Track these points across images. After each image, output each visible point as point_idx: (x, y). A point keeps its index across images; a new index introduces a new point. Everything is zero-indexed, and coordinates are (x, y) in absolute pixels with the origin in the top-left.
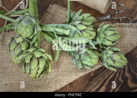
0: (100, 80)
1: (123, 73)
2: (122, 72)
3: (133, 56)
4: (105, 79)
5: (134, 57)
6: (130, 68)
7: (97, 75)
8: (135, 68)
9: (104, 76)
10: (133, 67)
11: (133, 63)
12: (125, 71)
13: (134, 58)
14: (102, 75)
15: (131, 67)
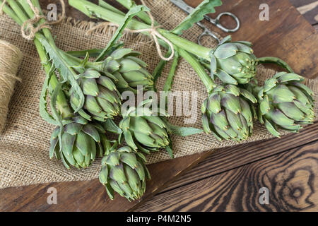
0: (169, 203)
1: (223, 204)
2: (221, 202)
3: (258, 176)
4: (181, 204)
5: (260, 178)
6: (241, 198)
7: (168, 191)
8: (251, 201)
9: (182, 197)
10: (248, 198)
11: (253, 189)
12: (229, 201)
13: (258, 181)
14: (179, 195)
15: (244, 197)
